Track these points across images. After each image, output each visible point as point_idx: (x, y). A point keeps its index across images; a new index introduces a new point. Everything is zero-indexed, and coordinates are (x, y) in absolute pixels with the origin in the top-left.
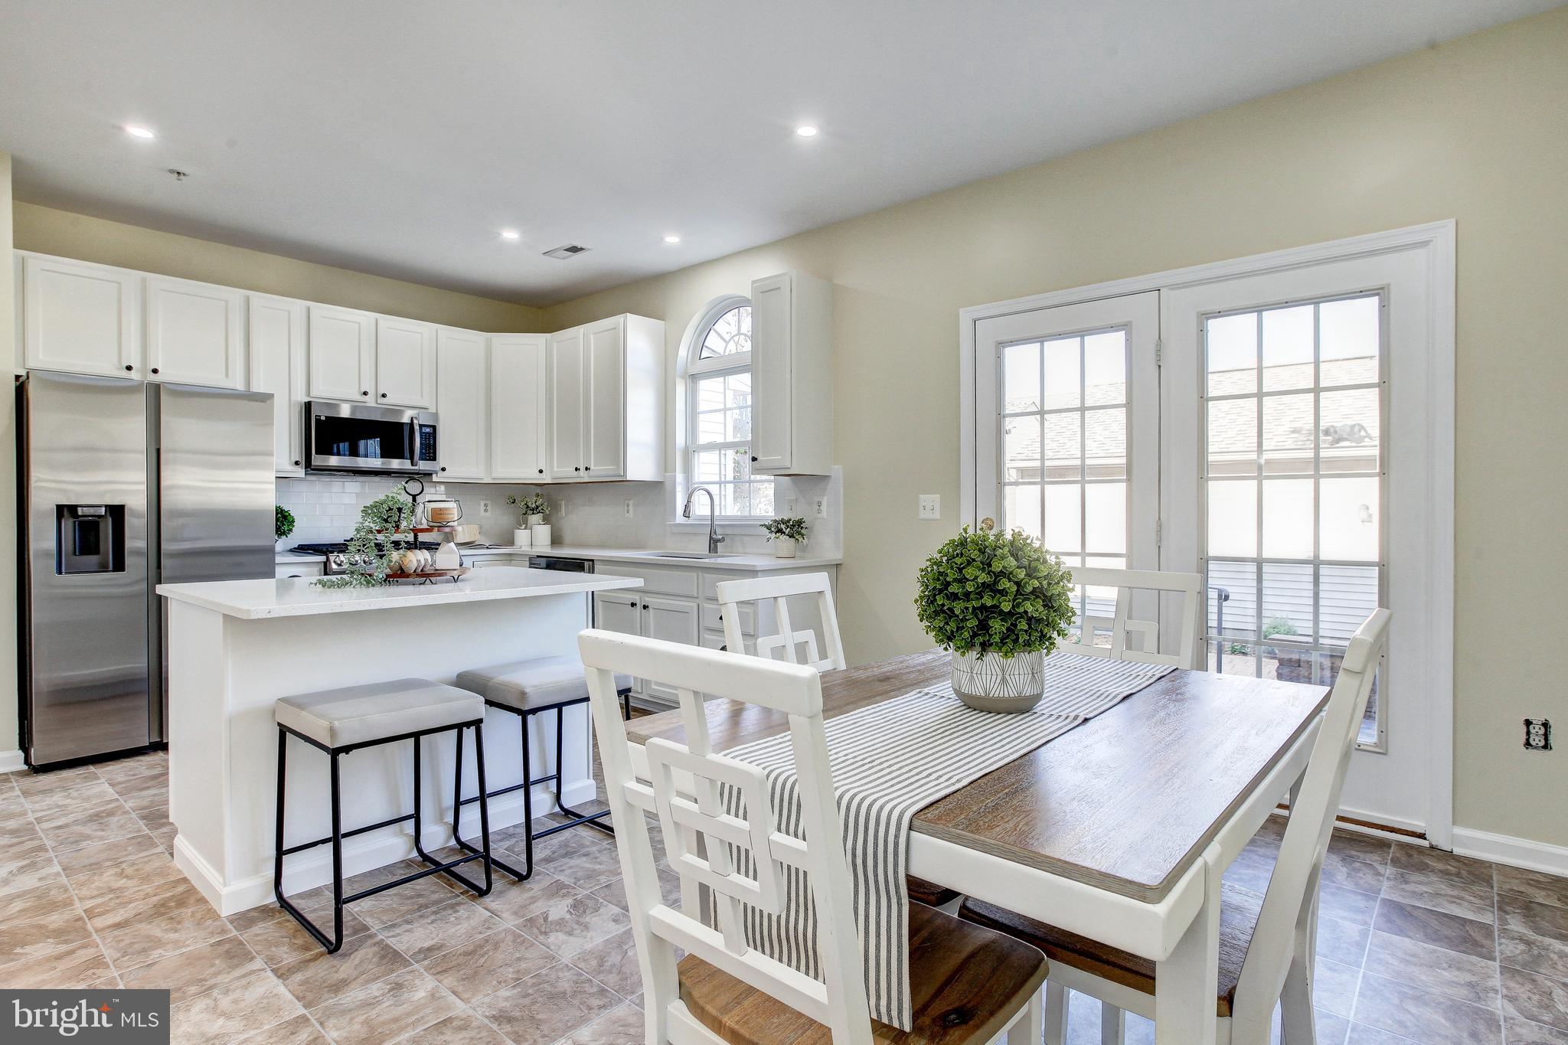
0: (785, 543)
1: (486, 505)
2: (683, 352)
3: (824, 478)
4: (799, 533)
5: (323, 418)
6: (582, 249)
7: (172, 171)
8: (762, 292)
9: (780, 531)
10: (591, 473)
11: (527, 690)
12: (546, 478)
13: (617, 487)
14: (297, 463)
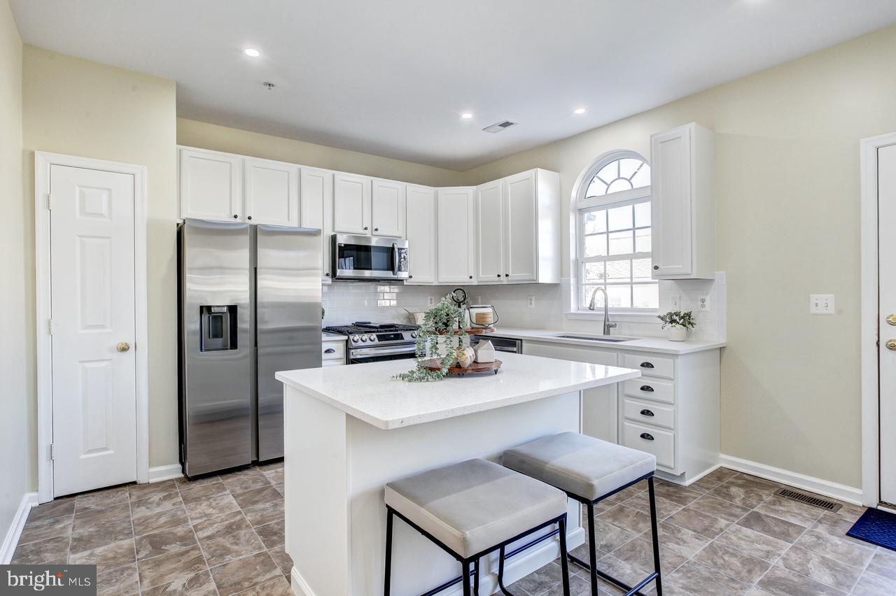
0: (678, 330)
1: (431, 299)
2: (574, 194)
3: (710, 281)
4: (690, 323)
5: (343, 245)
6: (512, 124)
7: (266, 84)
8: (662, 143)
9: (673, 321)
10: (509, 278)
11: (595, 482)
12: (474, 282)
13: (532, 288)
14: (327, 275)
